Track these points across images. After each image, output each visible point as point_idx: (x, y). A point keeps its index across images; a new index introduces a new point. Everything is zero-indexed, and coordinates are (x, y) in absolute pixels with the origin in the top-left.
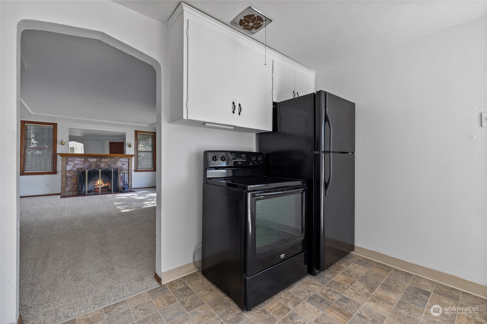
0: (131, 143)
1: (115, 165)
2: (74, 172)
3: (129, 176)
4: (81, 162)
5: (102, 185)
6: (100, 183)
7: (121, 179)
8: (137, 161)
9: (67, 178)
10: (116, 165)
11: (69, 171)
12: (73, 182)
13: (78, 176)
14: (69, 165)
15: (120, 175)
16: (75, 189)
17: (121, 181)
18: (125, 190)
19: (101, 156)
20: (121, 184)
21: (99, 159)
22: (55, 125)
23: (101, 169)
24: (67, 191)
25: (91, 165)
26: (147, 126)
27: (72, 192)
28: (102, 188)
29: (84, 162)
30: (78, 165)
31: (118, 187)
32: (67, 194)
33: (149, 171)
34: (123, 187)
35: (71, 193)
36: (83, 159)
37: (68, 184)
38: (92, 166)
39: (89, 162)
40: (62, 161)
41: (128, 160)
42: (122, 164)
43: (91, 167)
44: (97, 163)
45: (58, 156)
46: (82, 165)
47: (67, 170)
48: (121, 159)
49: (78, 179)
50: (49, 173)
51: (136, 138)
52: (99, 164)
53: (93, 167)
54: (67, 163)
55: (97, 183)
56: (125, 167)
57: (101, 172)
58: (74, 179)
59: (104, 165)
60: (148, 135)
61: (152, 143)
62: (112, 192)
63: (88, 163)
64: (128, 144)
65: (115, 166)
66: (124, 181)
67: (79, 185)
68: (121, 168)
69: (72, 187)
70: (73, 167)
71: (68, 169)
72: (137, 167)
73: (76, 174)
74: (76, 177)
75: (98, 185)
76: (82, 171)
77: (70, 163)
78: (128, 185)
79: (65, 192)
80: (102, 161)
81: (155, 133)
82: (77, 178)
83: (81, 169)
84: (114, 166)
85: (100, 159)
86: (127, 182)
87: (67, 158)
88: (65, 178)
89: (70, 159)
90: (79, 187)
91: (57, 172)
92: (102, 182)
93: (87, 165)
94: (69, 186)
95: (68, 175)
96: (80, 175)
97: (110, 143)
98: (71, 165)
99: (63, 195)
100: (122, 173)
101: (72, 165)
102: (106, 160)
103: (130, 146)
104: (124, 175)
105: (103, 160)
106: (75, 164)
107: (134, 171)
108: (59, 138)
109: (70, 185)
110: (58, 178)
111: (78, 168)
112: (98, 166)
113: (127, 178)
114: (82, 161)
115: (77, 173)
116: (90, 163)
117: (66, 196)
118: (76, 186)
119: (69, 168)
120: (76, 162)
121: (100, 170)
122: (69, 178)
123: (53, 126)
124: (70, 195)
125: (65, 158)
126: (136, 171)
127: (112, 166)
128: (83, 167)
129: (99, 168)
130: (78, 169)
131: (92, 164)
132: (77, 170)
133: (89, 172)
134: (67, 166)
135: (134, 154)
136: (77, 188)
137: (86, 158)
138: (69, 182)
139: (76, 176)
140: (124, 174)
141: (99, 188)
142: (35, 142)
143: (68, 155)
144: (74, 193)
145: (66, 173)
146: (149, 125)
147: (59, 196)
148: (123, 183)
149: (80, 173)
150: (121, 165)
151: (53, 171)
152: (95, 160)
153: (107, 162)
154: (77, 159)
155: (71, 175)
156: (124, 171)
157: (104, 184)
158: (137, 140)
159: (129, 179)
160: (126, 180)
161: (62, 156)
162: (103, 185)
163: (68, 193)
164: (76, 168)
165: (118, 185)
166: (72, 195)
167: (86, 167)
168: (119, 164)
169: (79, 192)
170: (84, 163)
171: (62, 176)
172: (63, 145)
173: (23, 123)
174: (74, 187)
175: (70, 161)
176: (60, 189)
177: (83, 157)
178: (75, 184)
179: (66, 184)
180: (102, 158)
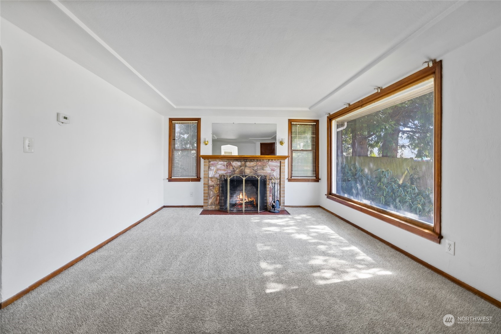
0: (282, 138)
1: (262, 171)
2: (216, 180)
3: (280, 188)
4: (224, 167)
6: (243, 197)
7: (270, 191)
8: (292, 166)
9: (209, 187)
10: (264, 171)
11: (211, 178)
12: (216, 193)
13: (221, 186)
14: (211, 170)
15: (269, 186)
16: (218, 202)
17: (271, 194)
18: (275, 209)
19: (246, 159)
20: (270, 200)
21: (243, 163)
22: (198, 120)
23: (246, 176)
24: (209, 204)
25: (234, 171)
26: (307, 109)
27: (214, 205)
28: (245, 204)
29: (227, 166)
30: (221, 170)
31: (267, 203)
32: (210, 208)
33: (309, 182)
34: (273, 204)
35: (214, 207)
36: (226, 163)
37: (211, 195)
38: (236, 172)
39: (232, 166)
40: (205, 165)
41: (280, 164)
42: (272, 170)
43: (235, 174)
44: (242, 168)
45: (202, 159)
46: (225, 170)
47: (209, 177)
48: (270, 163)
49: (221, 189)
50: (193, 180)
51: (290, 131)
52: (243, 169)
53: (237, 174)
54: (209, 167)
55: (240, 197)
56: (276, 174)
57: (245, 180)
58: (216, 189)
59: (250, 171)
60: (307, 125)
61: (313, 137)
62: (258, 211)
63: (231, 168)
64: (279, 140)
65: (263, 173)
66: (274, 195)
67: (221, 197)
68: (270, 175)
69: (215, 199)
70: (215, 173)
71: (210, 176)
72: (291, 174)
73: (219, 183)
74: (218, 186)
75: (242, 200)
76: (225, 179)
77: (213, 168)
78: (279, 201)
80: (247, 165)
81: (317, 121)
82: (219, 188)
83: (224, 176)
84: (261, 173)
85: (245, 163)
86: (279, 196)
87: (210, 162)
88: (208, 187)
89: (213, 162)
90: (221, 199)
91: (201, 178)
92: (245, 196)
93: (230, 171)
94: (211, 198)
95: (211, 183)
96: (222, 184)
97: (261, 144)
98: (213, 170)
99: (205, 209)
100: (272, 183)
101: (214, 170)
102: (252, 164)
103: (281, 143)
104: (274, 186)
105: (248, 164)
106: (218, 170)
107: (287, 180)
108: (203, 137)
109: (213, 196)
110: (200, 186)
111: (220, 174)
112: (243, 172)
113: (279, 191)
114: (224, 166)
115: (219, 181)
116: (233, 169)
117: (208, 210)
118: (218, 197)
119: (211, 174)
120: (219, 166)
121: (244, 179)
122: (211, 188)
123: (197, 122)
124: (212, 209)
125: (207, 161)
126: (290, 180)
127: (258, 173)
128: (226, 173)
129: (243, 174)
130: (221, 176)
131: (235, 169)
133: (231, 181)
134: (210, 172)
135: (287, 155)
136: (219, 201)
137: (229, 162)
138: (211, 192)
139: (218, 184)
140: (274, 184)
141: (242, 203)
143: (210, 157)
144: (216, 207)
145: (208, 180)
146: (310, 108)
147: (201, 210)
148: (273, 199)
149: (222, 182)
150: (270, 172)
151: (196, 177)
152: (239, 164)
153: (253, 167)
154: (220, 163)
155: (213, 183)
156: (274, 180)
157: (248, 198)
158: (291, 134)
159: (280, 192)
160: (277, 194)
161: (204, 159)
162: (247, 200)
163: (210, 206)
164: (218, 175)
165: (266, 200)
166: (214, 209)
167: (229, 173)
168: (267, 170)
169: (222, 207)
170: (227, 168)
171: (204, 184)
172: (206, 144)
173: (171, 120)
174: (217, 199)
175: (212, 164)
176: (203, 201)
177: (226, 160)
178: (218, 196)
179: (208, 194)
180: (247, 161)
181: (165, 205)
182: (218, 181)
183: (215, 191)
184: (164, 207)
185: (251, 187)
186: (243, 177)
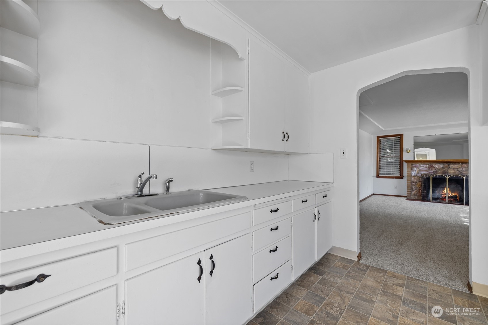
2: (419, 178)
4: (426, 169)
5: (449, 194)
6: (447, 192)
9: (411, 182)
11: (414, 176)
12: (418, 187)
13: (423, 182)
14: (414, 171)
16: (420, 194)
19: (449, 162)
21: (446, 165)
22: (401, 136)
23: (449, 176)
24: (412, 195)
25: (436, 172)
27: (417, 196)
28: (449, 197)
29: (429, 168)
30: (423, 171)
32: (412, 197)
35: (416, 197)
36: (428, 165)
39: (434, 168)
40: (407, 167)
43: (437, 174)
44: (445, 169)
45: (404, 163)
46: (426, 171)
47: (411, 176)
49: (423, 185)
50: (397, 178)
52: (446, 170)
53: (440, 173)
54: (412, 169)
55: (444, 191)
57: (449, 179)
58: (419, 185)
59: (454, 172)
62: (463, 204)
63: (433, 170)
67: (423, 191)
69: (417, 192)
70: (417, 172)
71: (413, 175)
73: (421, 180)
74: (421, 182)
75: (446, 194)
76: (427, 177)
77: (415, 169)
79: (411, 196)
80: (450, 167)
82: (422, 184)
83: (426, 175)
84: (467, 173)
85: (448, 165)
87: (412, 165)
88: (410, 183)
89: (415, 165)
90: (423, 192)
91: (403, 177)
92: (449, 191)
93: (432, 172)
94: (414, 190)
95: (413, 179)
96: (424, 181)
98: (415, 170)
99: (408, 198)
101: (417, 171)
102: (456, 166)
105: (452, 166)
106: (420, 170)
108: (405, 146)
110: (404, 182)
112: (446, 172)
114: (426, 167)
116: (436, 170)
117: (412, 199)
118: (421, 191)
119: (413, 173)
120: (421, 168)
121: (447, 178)
122: (414, 183)
123: (400, 137)
125: (410, 164)
127: (464, 174)
128: (428, 173)
129: (447, 174)
130: (423, 175)
131: (438, 170)
132: (421, 175)
133: (433, 179)
136: (422, 193)
137: (431, 165)
139: (421, 181)
141: (446, 197)
142: (389, 151)
143: (413, 161)
144: (418, 197)
145: (411, 178)
147: (405, 198)
149: (425, 179)
151: (400, 176)
152: (442, 166)
153: (457, 168)
154: (422, 165)
155: (415, 180)
157: (451, 193)
161: (407, 163)
162: (451, 195)
163: (413, 197)
164: (421, 174)
166: (416, 199)
167: (431, 173)
169: (424, 198)
170: (429, 169)
171: (407, 180)
172: (408, 152)
173: (378, 138)
174: (419, 192)
175: (415, 167)
176: (406, 192)
177: (428, 163)
178: (420, 189)
179: (412, 188)
180: (450, 164)
181: (374, 193)
182: (420, 179)
183: (417, 186)
184: (374, 194)
185: (456, 186)
186: (447, 176)
